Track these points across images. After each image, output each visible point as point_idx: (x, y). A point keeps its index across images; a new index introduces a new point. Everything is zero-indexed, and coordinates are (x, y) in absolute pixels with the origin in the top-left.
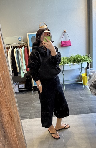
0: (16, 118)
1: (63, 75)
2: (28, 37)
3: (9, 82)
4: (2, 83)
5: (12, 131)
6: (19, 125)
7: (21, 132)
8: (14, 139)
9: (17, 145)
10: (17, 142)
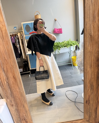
0: (19, 80)
1: (56, 58)
2: (22, 26)
3: (12, 53)
4: (7, 54)
6: (21, 84)
7: (23, 90)
8: (18, 95)
10: (20, 98)
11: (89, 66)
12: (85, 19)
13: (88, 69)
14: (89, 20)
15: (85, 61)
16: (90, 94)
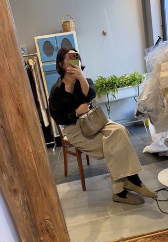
1: (109, 110)
2: (36, 43)
3: (14, 41)
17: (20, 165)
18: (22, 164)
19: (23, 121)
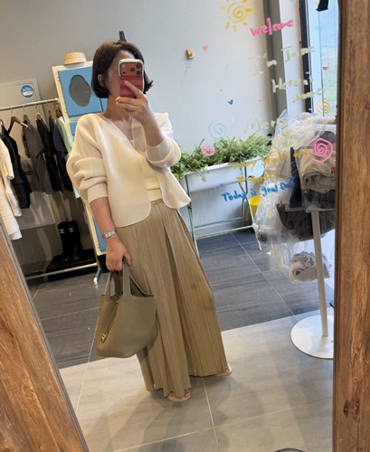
0: (30, 336)
2: (57, 79)
5: (21, 383)
7: (53, 380)
8: (30, 406)
9: (45, 428)
10: (41, 416)
11: (359, 255)
12: (349, 25)
13: (358, 268)
14: (364, 34)
15: (343, 230)
16: (360, 372)
17: (12, 410)
18: (16, 410)
19: (13, 342)
